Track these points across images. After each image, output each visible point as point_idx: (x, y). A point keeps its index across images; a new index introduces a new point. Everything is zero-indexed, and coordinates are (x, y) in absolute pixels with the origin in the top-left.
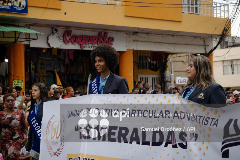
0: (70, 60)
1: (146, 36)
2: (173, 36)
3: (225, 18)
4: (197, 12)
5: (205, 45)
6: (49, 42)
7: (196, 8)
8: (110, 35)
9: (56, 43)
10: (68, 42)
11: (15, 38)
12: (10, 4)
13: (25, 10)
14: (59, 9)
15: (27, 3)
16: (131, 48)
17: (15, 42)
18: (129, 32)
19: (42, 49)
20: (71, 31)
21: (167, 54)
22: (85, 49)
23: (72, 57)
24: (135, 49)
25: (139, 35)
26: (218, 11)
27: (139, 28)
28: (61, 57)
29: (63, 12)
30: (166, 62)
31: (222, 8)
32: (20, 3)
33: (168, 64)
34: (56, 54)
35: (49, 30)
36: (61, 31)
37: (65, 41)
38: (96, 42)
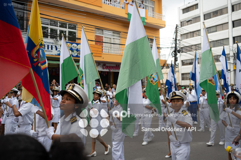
0: (106, 75)
3: (164, 60)
9: (100, 69)
20: (105, 65)
22: (111, 71)
23: (106, 74)
26: (162, 57)
28: (102, 73)
29: (102, 57)
34: (100, 72)
35: (97, 64)
36: (102, 64)
37: (103, 68)
38: (115, 68)
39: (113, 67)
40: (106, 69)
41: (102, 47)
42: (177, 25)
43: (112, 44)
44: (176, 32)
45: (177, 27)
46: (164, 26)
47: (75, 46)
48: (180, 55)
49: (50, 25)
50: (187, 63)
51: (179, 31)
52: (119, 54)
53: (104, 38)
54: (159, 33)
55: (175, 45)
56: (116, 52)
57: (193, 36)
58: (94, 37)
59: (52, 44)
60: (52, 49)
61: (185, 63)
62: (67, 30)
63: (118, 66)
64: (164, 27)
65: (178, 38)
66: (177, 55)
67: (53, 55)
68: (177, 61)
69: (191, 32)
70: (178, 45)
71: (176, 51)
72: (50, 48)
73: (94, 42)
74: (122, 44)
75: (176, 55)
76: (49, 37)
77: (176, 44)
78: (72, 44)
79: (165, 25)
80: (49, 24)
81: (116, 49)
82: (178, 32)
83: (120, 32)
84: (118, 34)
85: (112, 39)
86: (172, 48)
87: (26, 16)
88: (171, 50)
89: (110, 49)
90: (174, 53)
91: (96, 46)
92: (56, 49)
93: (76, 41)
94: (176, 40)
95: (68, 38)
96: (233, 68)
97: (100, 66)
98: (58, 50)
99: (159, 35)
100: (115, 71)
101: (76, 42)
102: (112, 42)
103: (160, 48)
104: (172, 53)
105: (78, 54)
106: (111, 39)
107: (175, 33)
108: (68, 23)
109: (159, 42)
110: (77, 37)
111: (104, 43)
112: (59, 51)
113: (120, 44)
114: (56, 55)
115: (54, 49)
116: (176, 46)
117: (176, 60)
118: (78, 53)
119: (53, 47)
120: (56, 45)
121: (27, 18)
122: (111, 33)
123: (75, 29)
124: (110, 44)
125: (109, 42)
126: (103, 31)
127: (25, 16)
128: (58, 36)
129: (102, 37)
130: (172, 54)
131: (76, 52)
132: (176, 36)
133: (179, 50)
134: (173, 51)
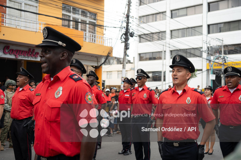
4: (93, 41)
5: (98, 61)
7: (93, 39)
8: (36, 51)
10: (7, 53)
20: (9, 46)
22: (19, 58)
37: (5, 53)
38: (27, 54)
40: (10, 54)
43: (23, 12)
53: (7, 1)
54: (104, 3)
55: (126, 24)
61: (143, 58)
63: (32, 50)
66: (128, 39)
68: (128, 49)
71: (127, 35)
74: (40, 13)
75: (127, 39)
77: (128, 23)
81: (28, 21)
85: (23, 5)
90: (125, 37)
94: (128, 16)
96: (206, 67)
99: (104, 6)
102: (23, 9)
104: (122, 36)
109: (103, 18)
111: (7, 9)
113: (38, 12)
116: (127, 26)
117: (127, 47)
124: (20, 11)
130: (121, 38)
132: (128, 11)
133: (131, 33)
134: (123, 34)
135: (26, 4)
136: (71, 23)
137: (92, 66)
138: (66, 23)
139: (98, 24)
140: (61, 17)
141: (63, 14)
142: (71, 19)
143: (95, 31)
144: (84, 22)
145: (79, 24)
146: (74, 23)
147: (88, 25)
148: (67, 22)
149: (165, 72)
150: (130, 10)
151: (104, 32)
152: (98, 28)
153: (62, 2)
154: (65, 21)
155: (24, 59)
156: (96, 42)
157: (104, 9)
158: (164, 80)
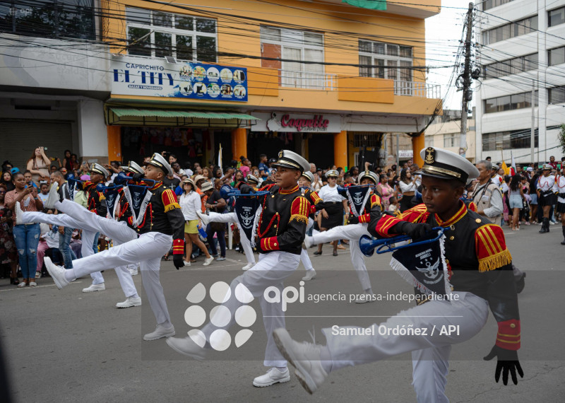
0: (289, 141)
1: (359, 118)
2: (386, 117)
3: (437, 99)
4: (408, 93)
5: (417, 125)
6: (268, 126)
7: (408, 90)
8: (325, 117)
9: (275, 127)
10: (286, 125)
11: (238, 124)
12: (232, 94)
13: (245, 99)
14: (277, 96)
15: (247, 92)
16: (345, 129)
17: (238, 127)
18: (344, 114)
19: (264, 132)
20: (288, 116)
21: (381, 134)
22: (302, 131)
23: (291, 139)
24: (349, 130)
25: (353, 117)
26: (431, 92)
27: (352, 111)
28: (281, 138)
29: (280, 98)
30: (381, 140)
31: (434, 88)
32: (241, 92)
33: (383, 142)
34: (276, 135)
35: (268, 115)
36: (279, 116)
37: (283, 125)
38: (312, 124)
39: (306, 122)
40: (290, 126)
41: (280, 73)
42: (471, 4)
43: (304, 64)
44: (469, 24)
45: (470, 10)
46: (435, 9)
47: (214, 74)
48: (478, 84)
49: (154, 24)
50: (498, 107)
51: (477, 19)
52: (321, 89)
53: (282, 49)
54: (424, 28)
55: (465, 58)
56: (313, 82)
57: (516, 35)
58: (259, 47)
59: (160, 71)
60: (161, 82)
61: (492, 106)
62: (194, 34)
63: (318, 117)
64: (437, 13)
65: (473, 41)
66: (470, 83)
67: (163, 97)
68: (470, 99)
69: (511, 23)
70: (472, 58)
71: (468, 75)
72: (156, 80)
73: (260, 60)
74: (328, 61)
75: (467, 84)
76: (153, 53)
77: (468, 56)
78: (206, 67)
79: (439, 7)
80: (152, 21)
81: (313, 77)
82: (474, 23)
83: (324, 32)
84: (317, 37)
85: (303, 51)
86: (458, 66)
87: (99, 5)
88: (455, 73)
89: (298, 76)
90: (463, 81)
91: (265, 70)
92: (171, 83)
93: (215, 61)
94: (468, 45)
95: (198, 53)
97: (275, 119)
98: (175, 83)
99: (424, 34)
100: (312, 131)
101: (217, 63)
102: (303, 60)
103: (424, 67)
104: (458, 79)
105: (222, 91)
106: (300, 50)
107: (466, 28)
108: (194, 17)
109: (424, 53)
110: (217, 50)
111: (283, 63)
112: (177, 86)
113: (324, 62)
114: (170, 97)
115: (166, 81)
116: (468, 60)
117: (467, 97)
118: (222, 89)
119: (164, 76)
120: (169, 72)
121: (100, 10)
122: (300, 36)
123: (214, 32)
125: (296, 59)
126: (279, 30)
127: (96, 6)
128: (173, 49)
129: (280, 47)
130: (457, 83)
131: (217, 86)
132: (467, 35)
133: (475, 73)
134: (460, 75)
135: (306, 50)
136: (373, 70)
137: (408, 134)
138: (365, 70)
139: (416, 65)
140: (357, 63)
141: (359, 56)
142: (373, 63)
143: (410, 76)
144: (392, 67)
145: (386, 70)
146: (378, 69)
147: (399, 70)
148: (367, 69)
149: (538, 129)
150: (471, 33)
151: (427, 75)
152: (416, 72)
153: (358, 40)
154: (364, 69)
155: (308, 131)
156: (414, 95)
157: (424, 39)
158: (536, 145)
